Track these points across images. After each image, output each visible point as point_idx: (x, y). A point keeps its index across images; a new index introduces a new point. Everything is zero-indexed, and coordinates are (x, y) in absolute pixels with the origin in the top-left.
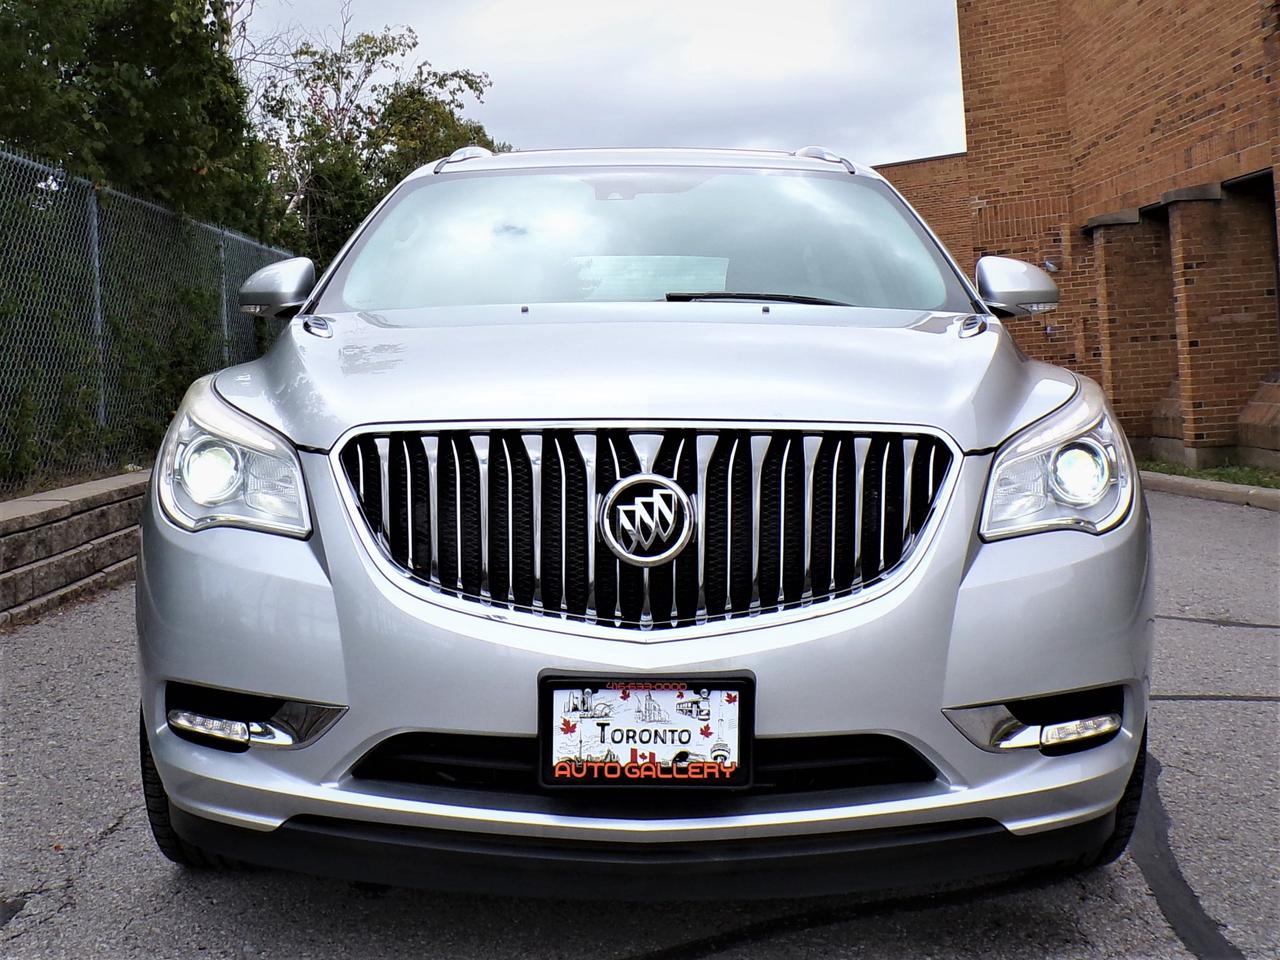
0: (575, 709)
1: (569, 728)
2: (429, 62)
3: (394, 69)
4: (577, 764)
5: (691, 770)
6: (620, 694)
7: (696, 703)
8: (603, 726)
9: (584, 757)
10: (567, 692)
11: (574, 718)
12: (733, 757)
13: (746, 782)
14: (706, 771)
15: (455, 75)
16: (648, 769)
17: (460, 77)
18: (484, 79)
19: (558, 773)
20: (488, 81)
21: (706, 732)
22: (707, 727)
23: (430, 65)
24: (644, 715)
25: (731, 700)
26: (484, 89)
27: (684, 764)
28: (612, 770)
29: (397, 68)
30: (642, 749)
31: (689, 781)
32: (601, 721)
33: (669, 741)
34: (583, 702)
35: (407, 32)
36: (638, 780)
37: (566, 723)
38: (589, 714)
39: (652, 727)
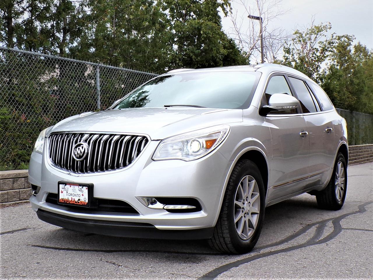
0: (63, 188)
1: (62, 192)
2: (335, 33)
3: (324, 36)
4: (63, 199)
5: (80, 203)
6: (70, 186)
7: (81, 189)
8: (67, 192)
9: (64, 198)
10: (62, 185)
11: (63, 190)
12: (87, 201)
13: (89, 206)
14: (82, 203)
15: (343, 36)
16: (73, 202)
17: (345, 37)
18: (353, 37)
19: (60, 201)
20: (354, 37)
21: (83, 195)
22: (83, 194)
23: (336, 34)
24: (74, 190)
25: (86, 189)
26: (353, 40)
27: (79, 201)
28: (68, 201)
29: (325, 36)
30: (73, 198)
31: (79, 205)
32: (67, 191)
33: (77, 196)
34: (64, 187)
35: (329, 24)
36: (71, 204)
37: (62, 191)
38: (65, 190)
39: (75, 193)
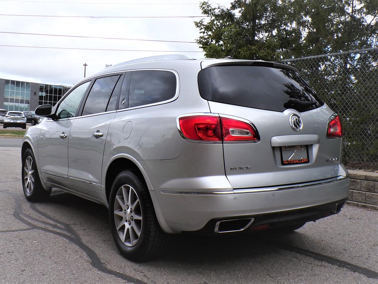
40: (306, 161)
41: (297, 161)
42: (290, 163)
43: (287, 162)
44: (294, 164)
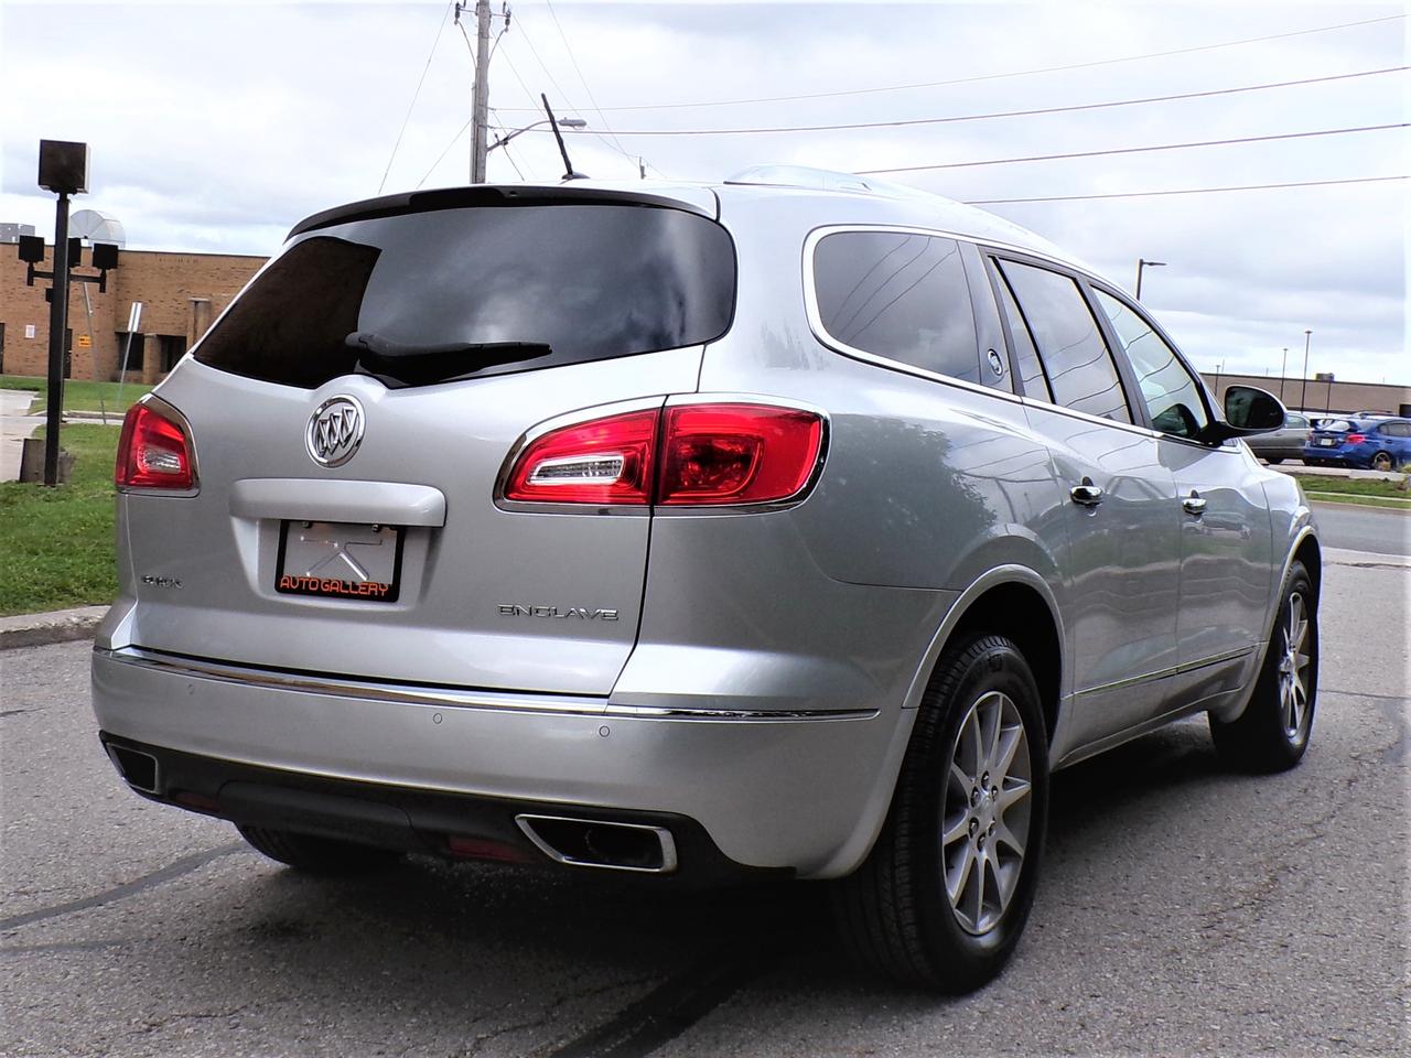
40: (379, 592)
41: (335, 585)
42: (303, 589)
43: (294, 583)
44: (320, 594)
